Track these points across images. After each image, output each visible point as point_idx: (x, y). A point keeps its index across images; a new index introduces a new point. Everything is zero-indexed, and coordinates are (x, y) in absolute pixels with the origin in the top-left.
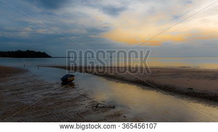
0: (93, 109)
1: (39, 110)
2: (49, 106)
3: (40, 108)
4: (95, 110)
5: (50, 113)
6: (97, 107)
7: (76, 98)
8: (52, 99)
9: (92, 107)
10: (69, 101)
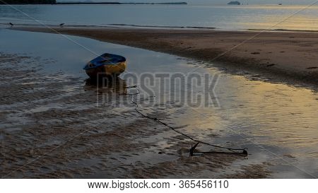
0: (182, 158)
1: (20, 162)
2: (48, 148)
3: (22, 156)
4: (188, 162)
5: (53, 170)
6: (192, 151)
7: (131, 126)
8: (59, 130)
9: (180, 152)
10: (107, 135)
